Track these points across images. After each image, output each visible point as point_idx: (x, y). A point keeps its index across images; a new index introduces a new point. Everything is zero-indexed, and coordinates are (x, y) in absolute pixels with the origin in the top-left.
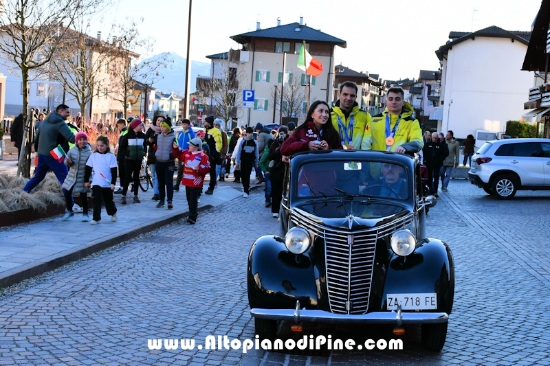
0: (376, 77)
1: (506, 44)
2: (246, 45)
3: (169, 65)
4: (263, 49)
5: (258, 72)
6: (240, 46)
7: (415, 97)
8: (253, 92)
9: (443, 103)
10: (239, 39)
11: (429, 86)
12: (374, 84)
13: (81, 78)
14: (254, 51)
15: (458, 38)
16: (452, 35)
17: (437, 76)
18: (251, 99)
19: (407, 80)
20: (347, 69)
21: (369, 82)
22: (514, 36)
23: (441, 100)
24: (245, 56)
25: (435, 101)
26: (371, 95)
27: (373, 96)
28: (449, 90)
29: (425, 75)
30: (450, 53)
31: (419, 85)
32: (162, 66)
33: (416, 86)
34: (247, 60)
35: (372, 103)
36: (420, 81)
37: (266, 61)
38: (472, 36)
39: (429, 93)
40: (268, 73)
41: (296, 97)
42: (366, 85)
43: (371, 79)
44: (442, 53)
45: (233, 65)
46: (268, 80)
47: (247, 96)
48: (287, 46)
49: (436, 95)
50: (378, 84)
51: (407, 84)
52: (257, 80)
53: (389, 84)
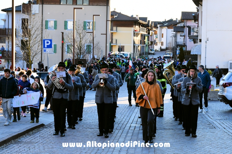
0: (145, 19)
4: (50, 2)
5: (47, 22)
7: (179, 35)
8: (51, 41)
9: (200, 41)
11: (190, 28)
12: (143, 25)
14: (43, 4)
17: (195, 17)
18: (50, 46)
19: (171, 20)
20: (120, 14)
21: (140, 24)
23: (199, 38)
24: (36, 9)
25: (195, 39)
26: (142, 35)
28: (205, 30)
29: (186, 16)
30: (204, 1)
31: (182, 25)
33: (179, 25)
34: (37, 12)
35: (143, 42)
36: (182, 20)
37: (53, 12)
39: (189, 33)
40: (55, 22)
42: (137, 27)
43: (141, 21)
44: (198, 1)
45: (25, 16)
46: (55, 28)
47: (46, 44)
49: (195, 34)
50: (146, 26)
51: (171, 24)
52: (47, 27)
53: (156, 24)
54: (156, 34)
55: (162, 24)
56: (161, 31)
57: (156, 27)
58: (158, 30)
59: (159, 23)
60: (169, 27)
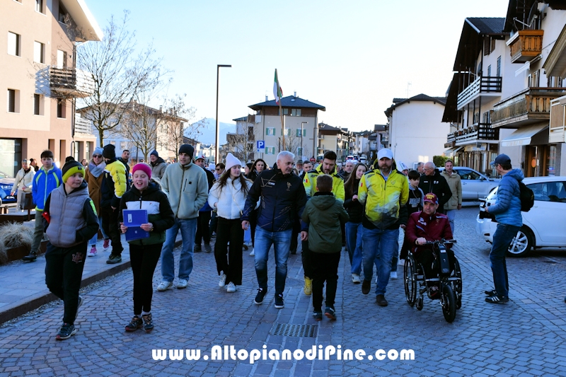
0: (346, 130)
1: (430, 105)
2: (259, 111)
3: (206, 125)
4: (269, 114)
5: (267, 129)
6: (255, 112)
7: (372, 142)
8: (264, 142)
9: (390, 145)
10: (254, 107)
11: (381, 135)
12: (344, 134)
13: (144, 136)
14: (264, 115)
15: (399, 103)
16: (395, 101)
17: (386, 128)
18: (262, 147)
19: (366, 131)
20: (326, 125)
21: (341, 133)
22: (435, 100)
23: (389, 143)
24: (259, 119)
25: (386, 144)
26: (343, 142)
27: (344, 143)
28: (394, 137)
29: (378, 128)
30: (394, 112)
31: (375, 135)
32: (201, 126)
33: (373, 135)
34: (260, 121)
35: (344, 147)
36: (375, 131)
37: (272, 121)
38: (408, 101)
39: (381, 140)
40: (274, 130)
41: (293, 144)
42: (340, 135)
43: (342, 131)
44: (389, 113)
45: (251, 125)
46: (274, 134)
47: (260, 145)
48: (286, 111)
49: (386, 140)
50: (347, 135)
51: (366, 134)
52: (267, 134)
53: (354, 134)
54: (354, 141)
55: (359, 134)
56: (358, 139)
57: (354, 136)
58: (356, 139)
59: (357, 133)
60: (364, 136)
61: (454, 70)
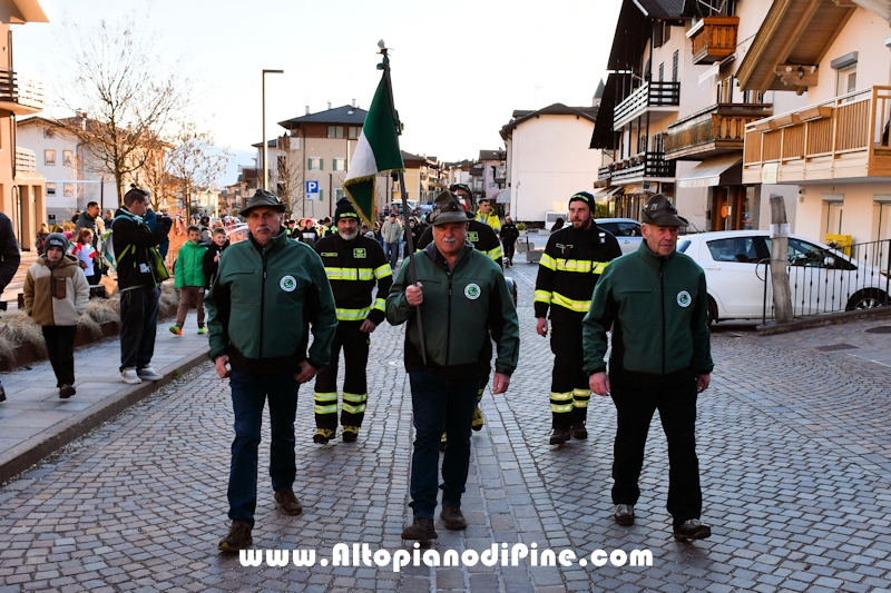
0: (434, 159)
1: (571, 122)
2: (295, 131)
3: (230, 158)
4: (314, 135)
5: (310, 160)
6: (289, 133)
7: (476, 179)
8: (316, 183)
9: (510, 185)
10: (286, 124)
11: (494, 168)
12: (432, 167)
13: (152, 178)
14: (304, 137)
15: (522, 117)
16: (516, 114)
17: (502, 156)
18: (315, 191)
19: (466, 161)
21: (427, 165)
22: (578, 113)
23: (507, 182)
24: (295, 143)
25: (501, 183)
26: (430, 179)
27: (432, 180)
28: (518, 170)
29: (486, 156)
30: (515, 132)
31: (480, 166)
32: (223, 160)
33: (476, 167)
34: (297, 147)
36: (480, 161)
37: (318, 148)
38: (537, 115)
39: (495, 175)
40: (321, 161)
42: (425, 168)
43: (429, 161)
44: (507, 133)
45: (283, 153)
46: (321, 168)
47: (310, 188)
48: (340, 130)
49: (502, 177)
50: (436, 167)
51: (466, 166)
52: (310, 168)
53: (447, 166)
54: (447, 177)
55: (455, 166)
56: (453, 174)
57: (447, 169)
58: (450, 173)
59: (451, 164)
60: (463, 169)
61: (609, 68)
